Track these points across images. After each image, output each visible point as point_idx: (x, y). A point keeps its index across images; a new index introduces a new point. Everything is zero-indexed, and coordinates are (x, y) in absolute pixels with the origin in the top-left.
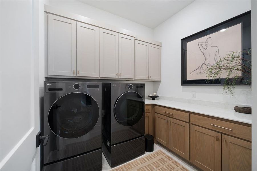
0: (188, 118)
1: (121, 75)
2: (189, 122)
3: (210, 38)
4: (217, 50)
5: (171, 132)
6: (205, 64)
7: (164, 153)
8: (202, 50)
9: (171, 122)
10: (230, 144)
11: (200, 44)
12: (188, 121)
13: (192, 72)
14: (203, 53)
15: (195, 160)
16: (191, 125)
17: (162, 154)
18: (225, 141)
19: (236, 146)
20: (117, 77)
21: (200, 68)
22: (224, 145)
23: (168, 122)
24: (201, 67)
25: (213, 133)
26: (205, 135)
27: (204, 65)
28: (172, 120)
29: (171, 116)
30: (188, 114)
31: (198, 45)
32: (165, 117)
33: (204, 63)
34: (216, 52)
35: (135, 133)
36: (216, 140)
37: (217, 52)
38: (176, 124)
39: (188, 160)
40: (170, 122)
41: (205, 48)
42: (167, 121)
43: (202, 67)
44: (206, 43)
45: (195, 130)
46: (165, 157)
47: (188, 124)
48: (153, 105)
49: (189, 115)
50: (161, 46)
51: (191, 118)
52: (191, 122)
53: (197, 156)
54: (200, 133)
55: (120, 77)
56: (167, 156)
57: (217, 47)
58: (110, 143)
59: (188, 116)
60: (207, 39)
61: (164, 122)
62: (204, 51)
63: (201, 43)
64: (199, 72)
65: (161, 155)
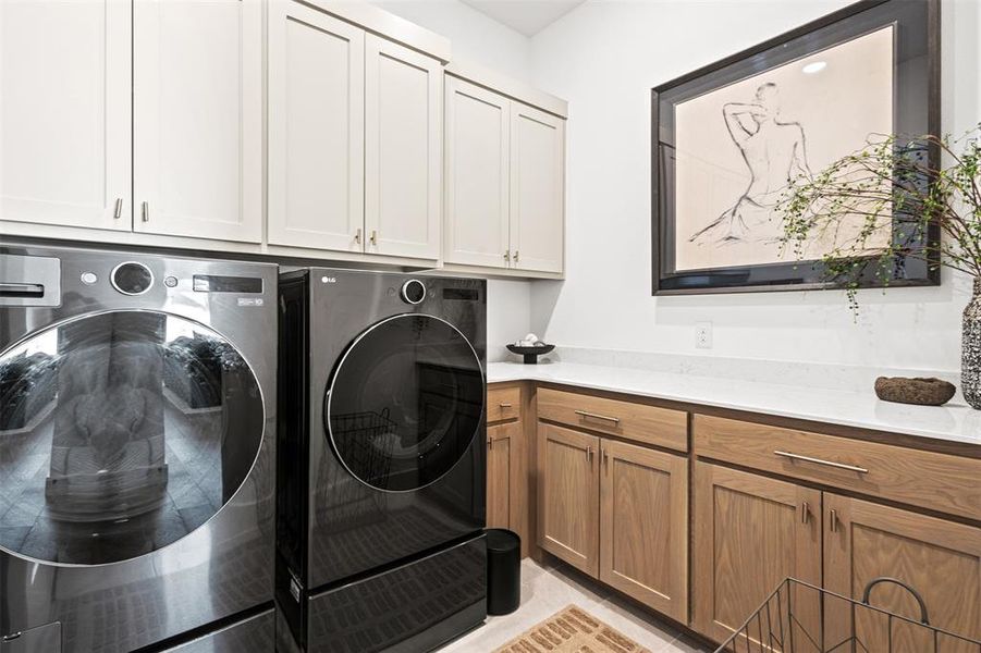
0: (685, 432)
1: (378, 239)
2: (688, 453)
3: (772, 85)
4: (800, 140)
5: (607, 506)
6: (749, 199)
7: (590, 621)
8: (740, 136)
9: (610, 460)
10: (856, 529)
11: (730, 110)
12: (683, 447)
13: (698, 234)
14: (742, 151)
15: (715, 618)
16: (697, 463)
17: (584, 628)
18: (837, 519)
19: (881, 536)
20: (357, 248)
21: (729, 215)
22: (833, 539)
23: (596, 460)
24: (734, 214)
25: (789, 492)
26: (756, 501)
27: (744, 202)
28: (613, 448)
29: (607, 431)
30: (685, 413)
31: (724, 114)
32: (584, 439)
33: (745, 197)
34: (795, 145)
35: (444, 519)
36: (799, 518)
37: (800, 146)
38: (629, 463)
39: (686, 624)
40: (606, 457)
41: (753, 129)
42: (592, 454)
43: (737, 214)
44: (756, 110)
45: (715, 486)
46: (599, 638)
47: (686, 460)
48: (531, 386)
49: (690, 418)
50: (566, 119)
51: (696, 431)
52: (697, 451)
53: (725, 601)
54: (733, 495)
55: (371, 250)
56: (608, 632)
57: (797, 124)
58: (304, 581)
59: (685, 425)
60: (759, 90)
61: (576, 460)
62: (748, 144)
63: (738, 109)
64: (726, 235)
65: (580, 632)
